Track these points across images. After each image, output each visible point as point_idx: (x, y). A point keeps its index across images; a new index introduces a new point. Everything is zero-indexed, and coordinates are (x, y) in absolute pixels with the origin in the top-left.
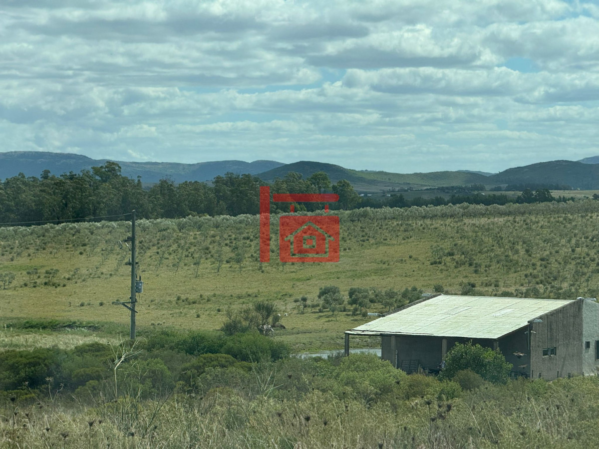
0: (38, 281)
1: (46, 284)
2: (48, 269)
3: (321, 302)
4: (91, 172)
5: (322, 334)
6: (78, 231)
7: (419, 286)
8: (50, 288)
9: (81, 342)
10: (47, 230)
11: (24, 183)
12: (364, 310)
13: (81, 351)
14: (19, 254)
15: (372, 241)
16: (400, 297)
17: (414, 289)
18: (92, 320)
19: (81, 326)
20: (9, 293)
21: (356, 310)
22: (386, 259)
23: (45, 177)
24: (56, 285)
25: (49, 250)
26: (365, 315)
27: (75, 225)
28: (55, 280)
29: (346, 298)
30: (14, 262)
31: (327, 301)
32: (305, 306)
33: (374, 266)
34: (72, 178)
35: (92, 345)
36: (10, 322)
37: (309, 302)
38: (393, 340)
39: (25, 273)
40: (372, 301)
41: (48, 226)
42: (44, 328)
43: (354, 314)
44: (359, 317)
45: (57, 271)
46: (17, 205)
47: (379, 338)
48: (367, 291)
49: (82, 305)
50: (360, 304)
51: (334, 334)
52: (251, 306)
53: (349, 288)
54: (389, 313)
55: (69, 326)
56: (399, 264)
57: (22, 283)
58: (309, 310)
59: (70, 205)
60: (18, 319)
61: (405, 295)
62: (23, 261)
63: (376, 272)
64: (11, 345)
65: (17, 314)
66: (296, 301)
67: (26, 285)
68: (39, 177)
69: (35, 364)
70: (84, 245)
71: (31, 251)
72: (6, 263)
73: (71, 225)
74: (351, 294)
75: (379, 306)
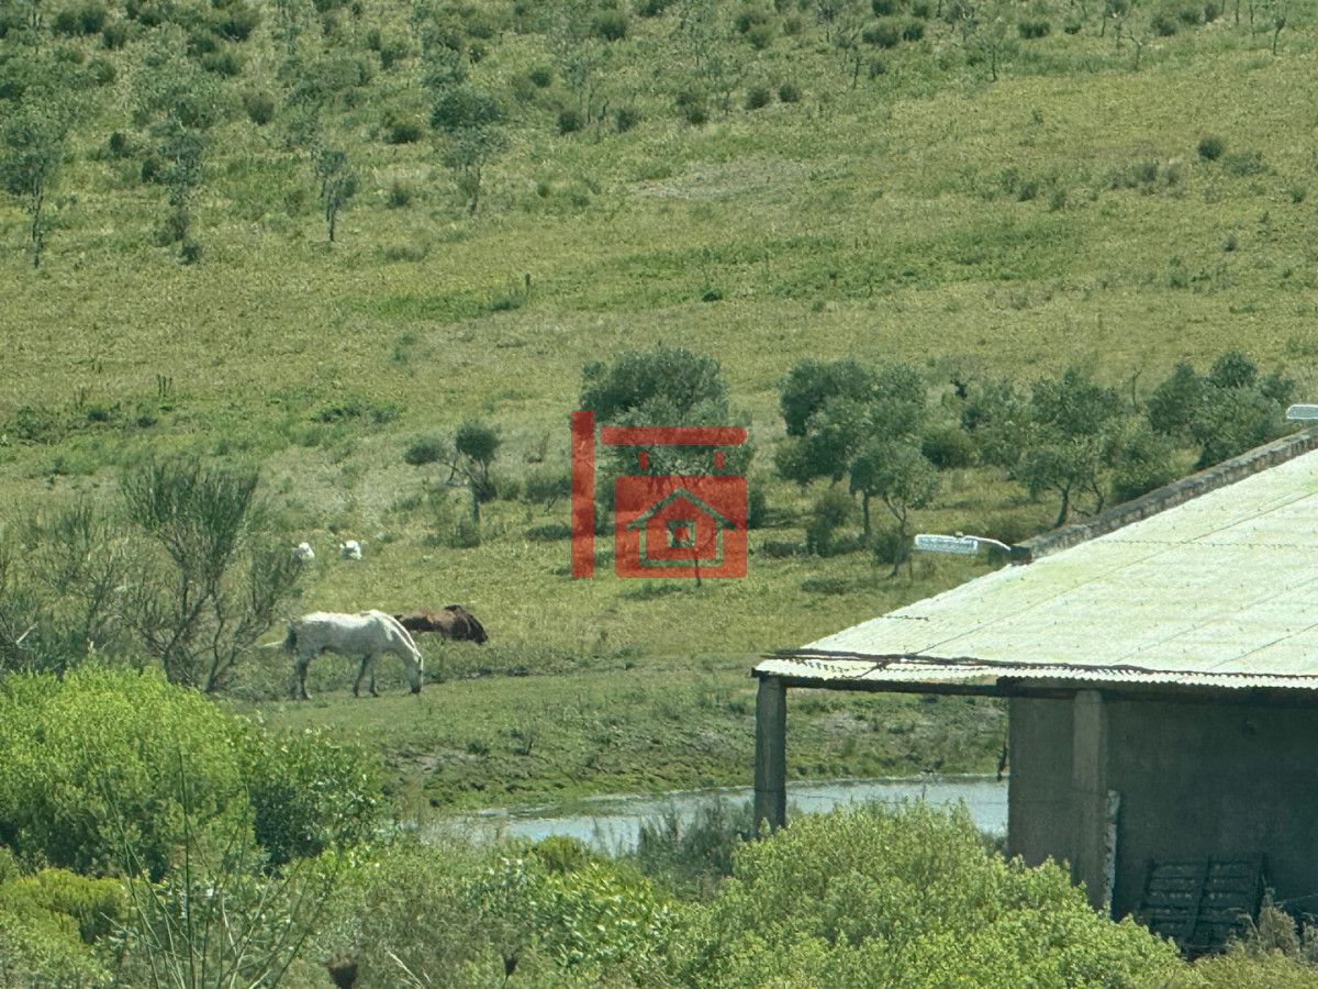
3: (602, 462)
5: (603, 686)
7: (1262, 348)
12: (885, 514)
15: (942, 40)
16: (1134, 427)
17: (1235, 372)
21: (832, 514)
22: (1038, 165)
26: (893, 550)
29: (767, 435)
32: (485, 492)
33: (955, 213)
37: (508, 466)
38: (1089, 721)
40: (942, 455)
43: (820, 545)
44: (860, 566)
47: (992, 710)
48: (906, 386)
50: (865, 476)
51: (682, 684)
52: (105, 491)
53: (781, 367)
54: (1058, 532)
56: (1129, 199)
58: (513, 515)
61: (1168, 412)
63: (971, 254)
66: (422, 455)
75: (987, 486)
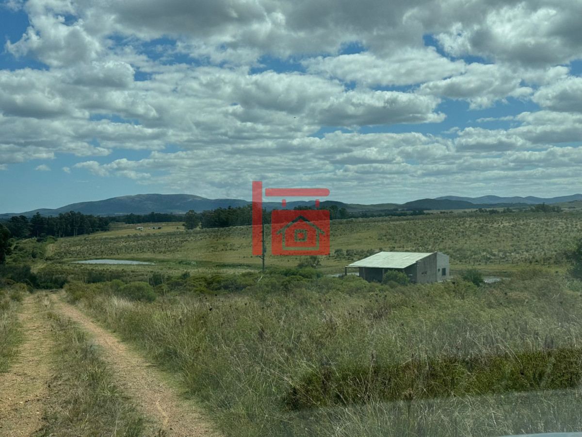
0: (227, 248)
1: (230, 249)
2: (231, 243)
3: (336, 255)
4: (247, 206)
5: (337, 268)
6: (242, 229)
7: (373, 248)
8: (232, 251)
9: (244, 272)
10: (230, 229)
11: (221, 211)
12: (352, 258)
13: (244, 275)
14: (220, 238)
15: (355, 231)
16: (366, 253)
17: (372, 250)
18: (248, 263)
19: (244, 265)
20: (217, 253)
21: (349, 258)
22: (360, 238)
23: (230, 208)
24: (234, 250)
25: (231, 236)
26: (352, 260)
27: (241, 226)
28: (234, 248)
29: (345, 253)
30: (218, 241)
31: (338, 255)
32: (329, 257)
33: (356, 241)
34: (239, 208)
35: (248, 273)
36: (217, 264)
37: (331, 255)
38: (364, 269)
39: (222, 245)
40: (355, 254)
41: (231, 227)
42: (230, 266)
43: (348, 259)
44: (350, 261)
45: (235, 244)
46: (219, 219)
47: (358, 269)
48: (353, 250)
49: (244, 257)
50: (351, 255)
51: (341, 267)
52: (308, 257)
53: (346, 250)
54: (362, 259)
55: (240, 265)
56: (366, 240)
57: (221, 249)
58: (331, 258)
59: (239, 219)
60: (220, 263)
61: (368, 252)
62: (221, 241)
63: (357, 243)
64: (218, 273)
65: (220, 261)
66: (326, 255)
67: (223, 250)
68: (227, 209)
69: (227, 280)
70: (244, 234)
71: (225, 237)
72: (215, 242)
73: (239, 227)
74: (347, 252)
75: (358, 256)
